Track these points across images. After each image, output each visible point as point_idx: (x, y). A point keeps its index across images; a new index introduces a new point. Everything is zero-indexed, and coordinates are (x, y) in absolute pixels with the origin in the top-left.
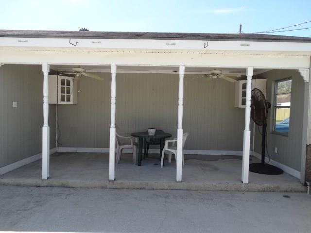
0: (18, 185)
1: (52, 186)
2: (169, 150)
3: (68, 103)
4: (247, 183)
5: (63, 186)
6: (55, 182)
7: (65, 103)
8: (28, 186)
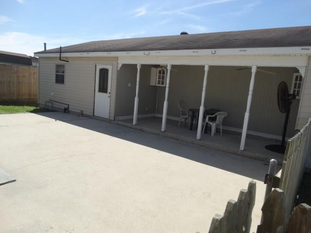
0: (124, 126)
1: (136, 129)
2: (209, 122)
3: (162, 85)
4: (243, 149)
5: (141, 130)
6: (138, 127)
7: (161, 85)
8: (127, 127)
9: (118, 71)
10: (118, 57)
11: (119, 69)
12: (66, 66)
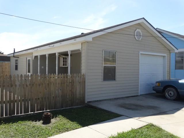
7: (65, 66)
9: (33, 60)
10: (32, 53)
11: (33, 59)
12: (18, 60)
